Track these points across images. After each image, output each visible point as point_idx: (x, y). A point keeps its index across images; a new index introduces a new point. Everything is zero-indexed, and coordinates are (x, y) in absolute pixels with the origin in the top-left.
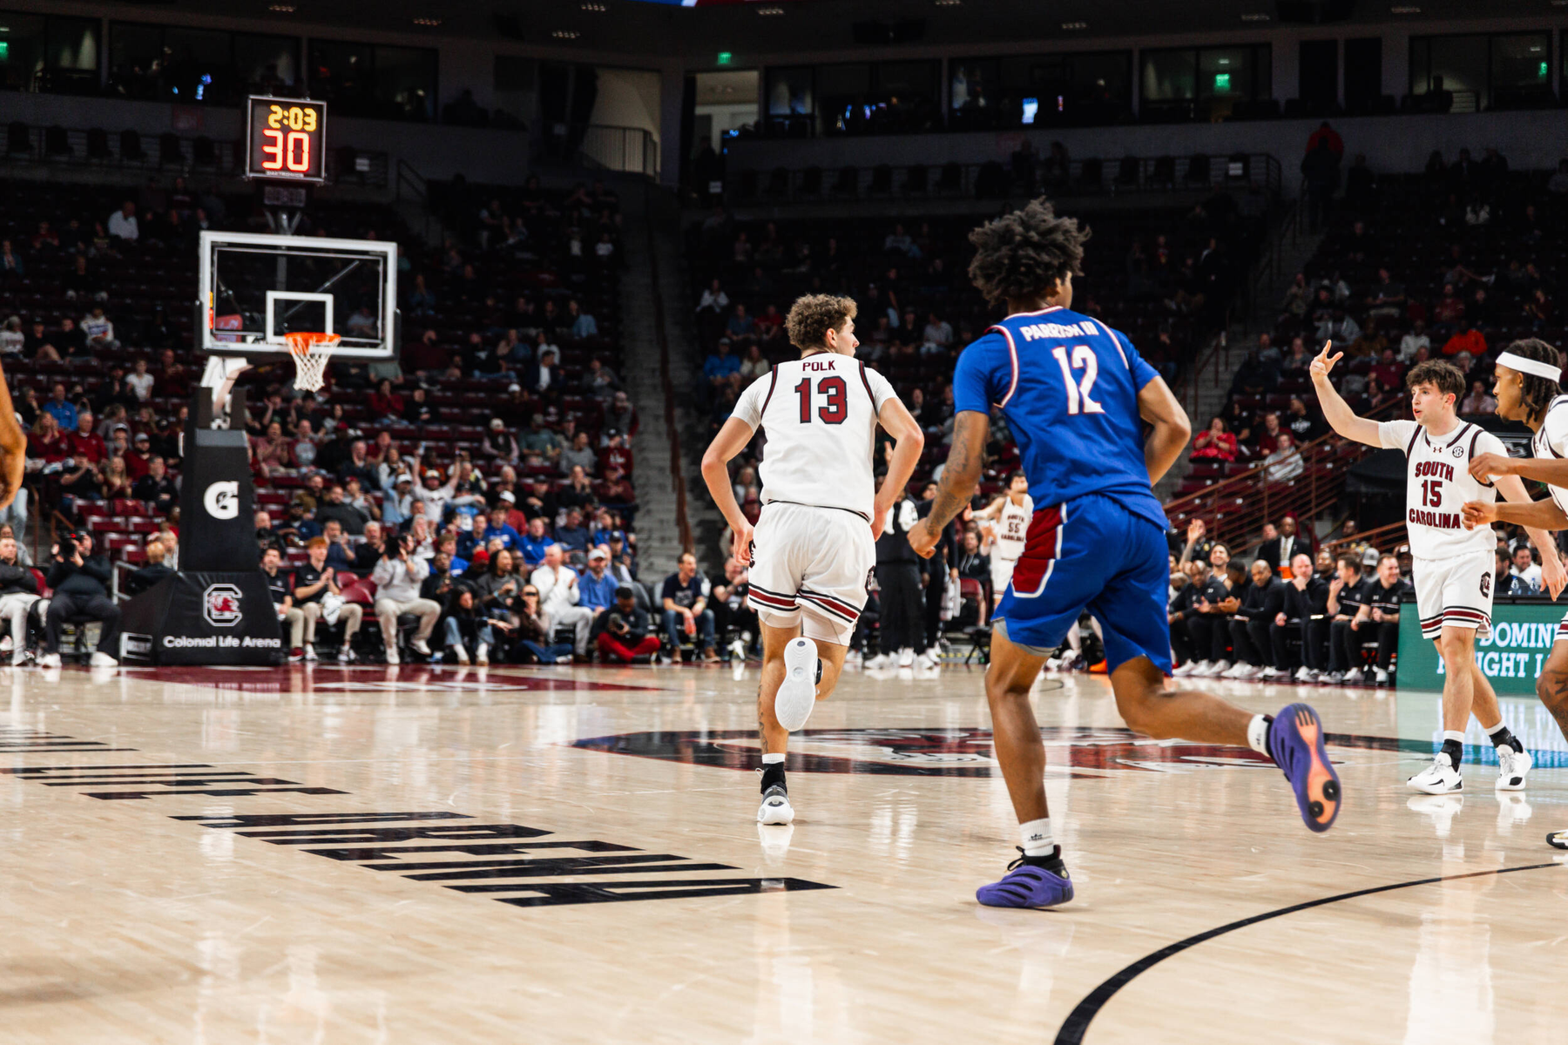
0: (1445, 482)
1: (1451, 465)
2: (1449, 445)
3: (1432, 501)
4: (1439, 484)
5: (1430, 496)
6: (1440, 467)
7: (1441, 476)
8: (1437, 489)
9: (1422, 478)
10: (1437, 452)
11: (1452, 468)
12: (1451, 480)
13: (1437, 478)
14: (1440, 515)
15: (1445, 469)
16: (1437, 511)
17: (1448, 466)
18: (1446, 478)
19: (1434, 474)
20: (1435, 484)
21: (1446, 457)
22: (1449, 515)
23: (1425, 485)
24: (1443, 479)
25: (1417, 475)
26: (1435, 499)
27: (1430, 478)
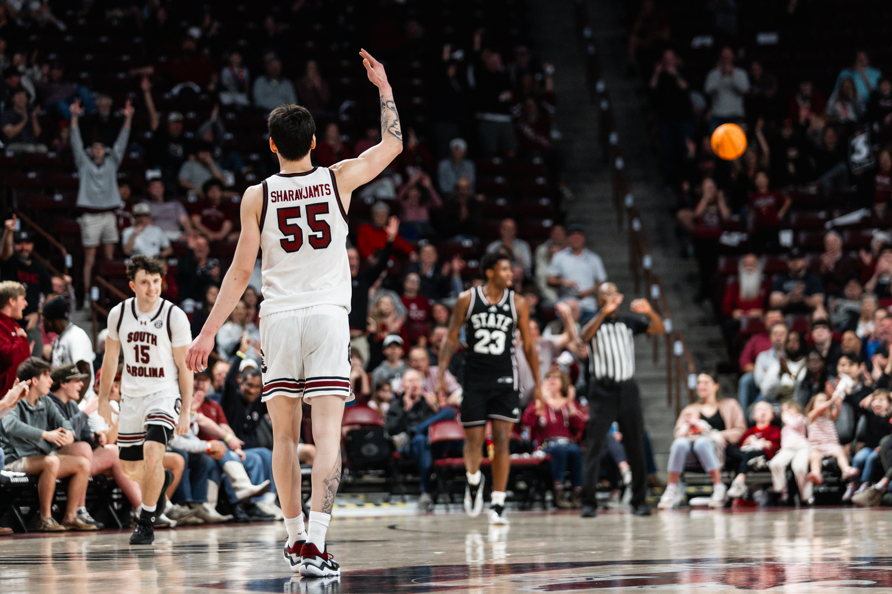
0: (152, 346)
1: (155, 334)
2: (152, 320)
3: (142, 360)
4: (148, 348)
5: (140, 356)
6: (146, 336)
7: (148, 342)
8: (146, 351)
9: (133, 344)
10: (143, 325)
11: (156, 337)
12: (156, 344)
13: (145, 343)
14: (150, 369)
15: (150, 337)
16: (148, 366)
17: (153, 335)
18: (152, 343)
19: (142, 340)
20: (144, 348)
21: (150, 328)
22: (156, 369)
23: (136, 348)
24: (150, 344)
25: (129, 341)
26: (145, 358)
27: (139, 343)
